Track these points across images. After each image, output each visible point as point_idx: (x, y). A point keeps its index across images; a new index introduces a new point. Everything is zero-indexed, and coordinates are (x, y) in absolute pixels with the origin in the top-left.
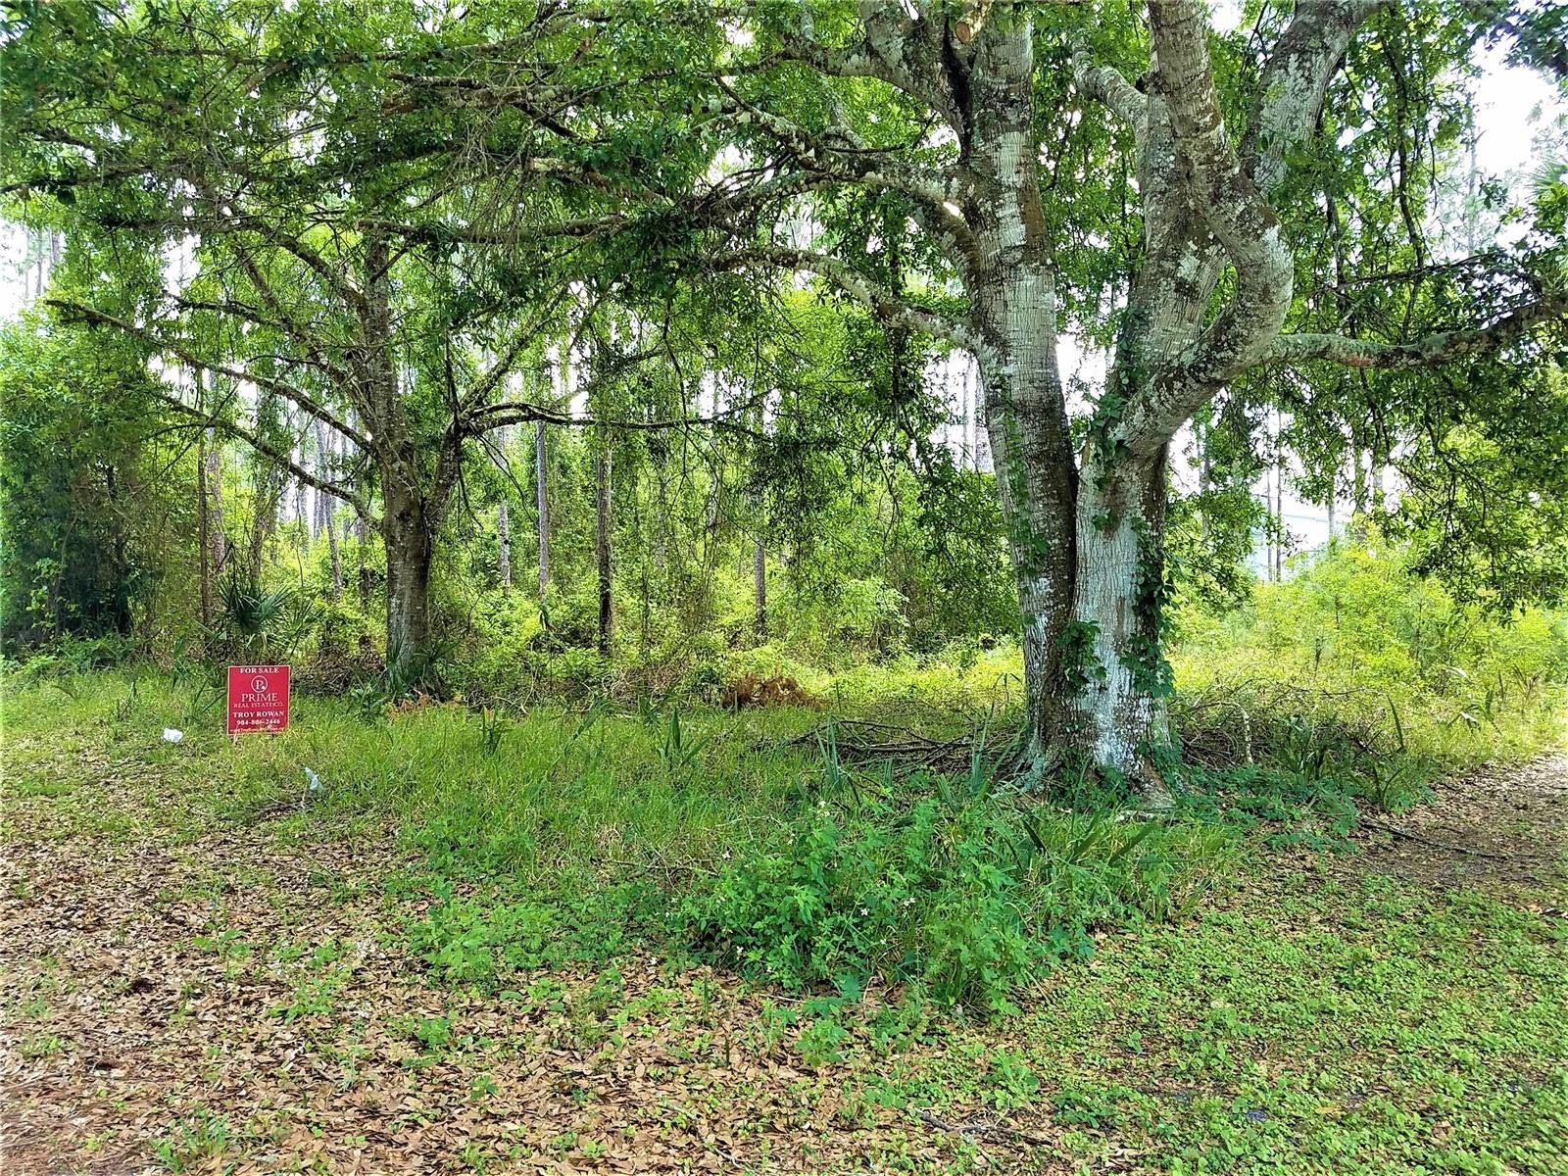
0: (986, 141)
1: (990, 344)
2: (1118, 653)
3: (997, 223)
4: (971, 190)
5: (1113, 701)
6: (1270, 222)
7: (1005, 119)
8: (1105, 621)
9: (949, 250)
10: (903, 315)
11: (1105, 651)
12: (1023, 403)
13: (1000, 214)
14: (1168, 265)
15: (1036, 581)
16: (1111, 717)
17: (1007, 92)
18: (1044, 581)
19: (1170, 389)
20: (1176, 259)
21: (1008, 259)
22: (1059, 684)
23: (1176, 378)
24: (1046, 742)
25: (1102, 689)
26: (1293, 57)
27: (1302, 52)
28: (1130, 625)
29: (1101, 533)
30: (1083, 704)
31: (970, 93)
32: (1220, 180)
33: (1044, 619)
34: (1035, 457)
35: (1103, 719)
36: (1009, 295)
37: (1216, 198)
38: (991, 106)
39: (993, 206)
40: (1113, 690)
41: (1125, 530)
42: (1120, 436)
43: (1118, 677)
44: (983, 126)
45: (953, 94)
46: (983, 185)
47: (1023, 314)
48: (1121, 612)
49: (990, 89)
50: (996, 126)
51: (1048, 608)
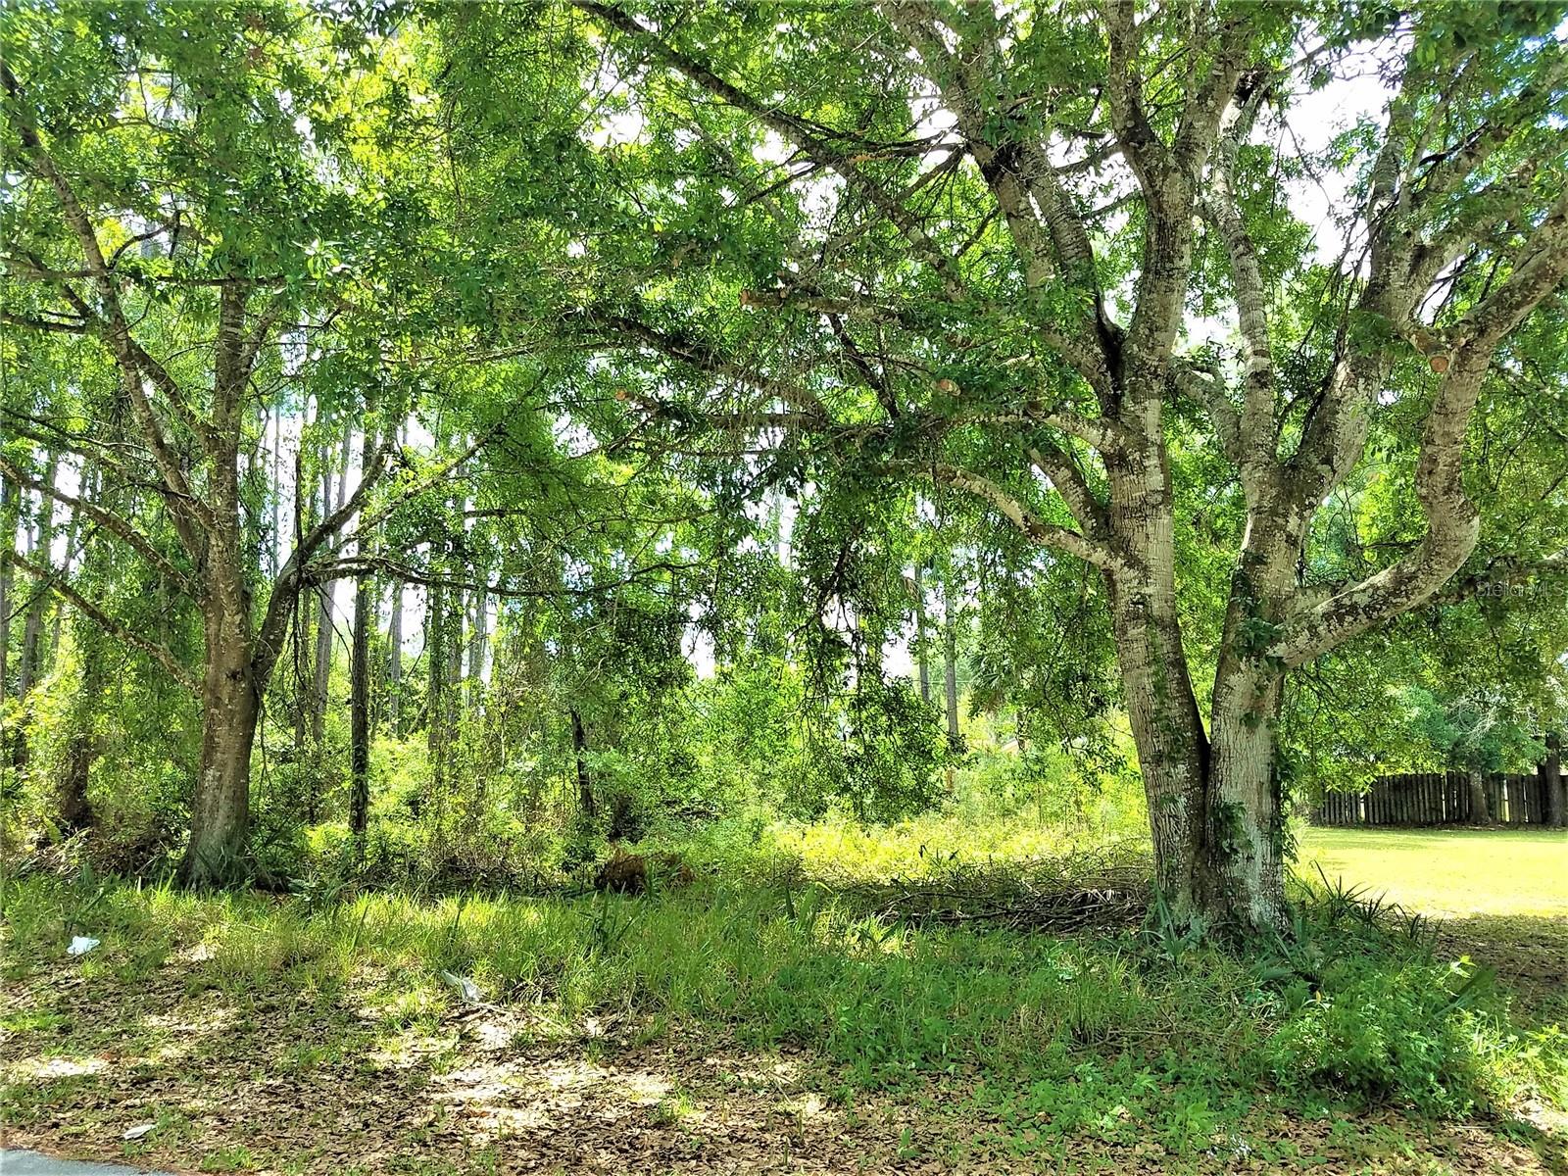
0: (1136, 403)
1: (1131, 567)
2: (1260, 828)
3: (1144, 470)
4: (1122, 441)
5: (1259, 868)
7: (1151, 388)
8: (1248, 802)
10: (1056, 536)
11: (1250, 827)
12: (1161, 618)
13: (1146, 463)
14: (1280, 521)
15: (1175, 767)
16: (1258, 881)
17: (1156, 368)
18: (1182, 768)
19: (1341, 621)
20: (1285, 516)
21: (1151, 500)
22: (1213, 856)
24: (1203, 905)
25: (1250, 858)
28: (1267, 805)
29: (1244, 729)
30: (1235, 871)
31: (1123, 362)
33: (1183, 800)
34: (1171, 664)
35: (1253, 884)
36: (1151, 530)
38: (1142, 376)
39: (1142, 457)
40: (1258, 859)
41: (1262, 727)
43: (1261, 848)
44: (1134, 391)
45: (1106, 361)
46: (1131, 438)
47: (1160, 546)
48: (1260, 793)
49: (1145, 363)
50: (1144, 393)
51: (1186, 790)
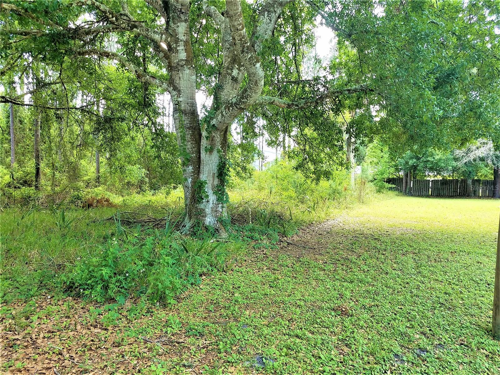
0: (174, 24)
1: (175, 90)
2: (213, 191)
3: (177, 51)
4: (169, 39)
5: (211, 205)
6: (258, 61)
7: (180, 18)
8: (209, 180)
9: (162, 58)
10: (146, 78)
11: (209, 189)
12: (185, 110)
13: (178, 49)
14: (229, 71)
15: (188, 167)
16: (210, 210)
17: (181, 9)
18: (190, 167)
19: (229, 109)
20: (232, 69)
21: (181, 63)
22: (195, 200)
23: (230, 106)
24: (190, 218)
25: (208, 201)
26: (266, 13)
27: (269, 12)
28: (216, 182)
29: (208, 153)
30: (202, 206)
31: (169, 7)
32: (244, 47)
33: (191, 179)
34: (188, 128)
35: (208, 211)
36: (181, 75)
37: (243, 52)
38: (176, 13)
39: (176, 46)
40: (211, 202)
41: (215, 152)
42: (214, 123)
43: (212, 198)
44: (173, 19)
45: (164, 7)
46: (173, 38)
47: (185, 82)
48: (213, 177)
49: (176, 7)
50: (177, 20)
51: (192, 176)
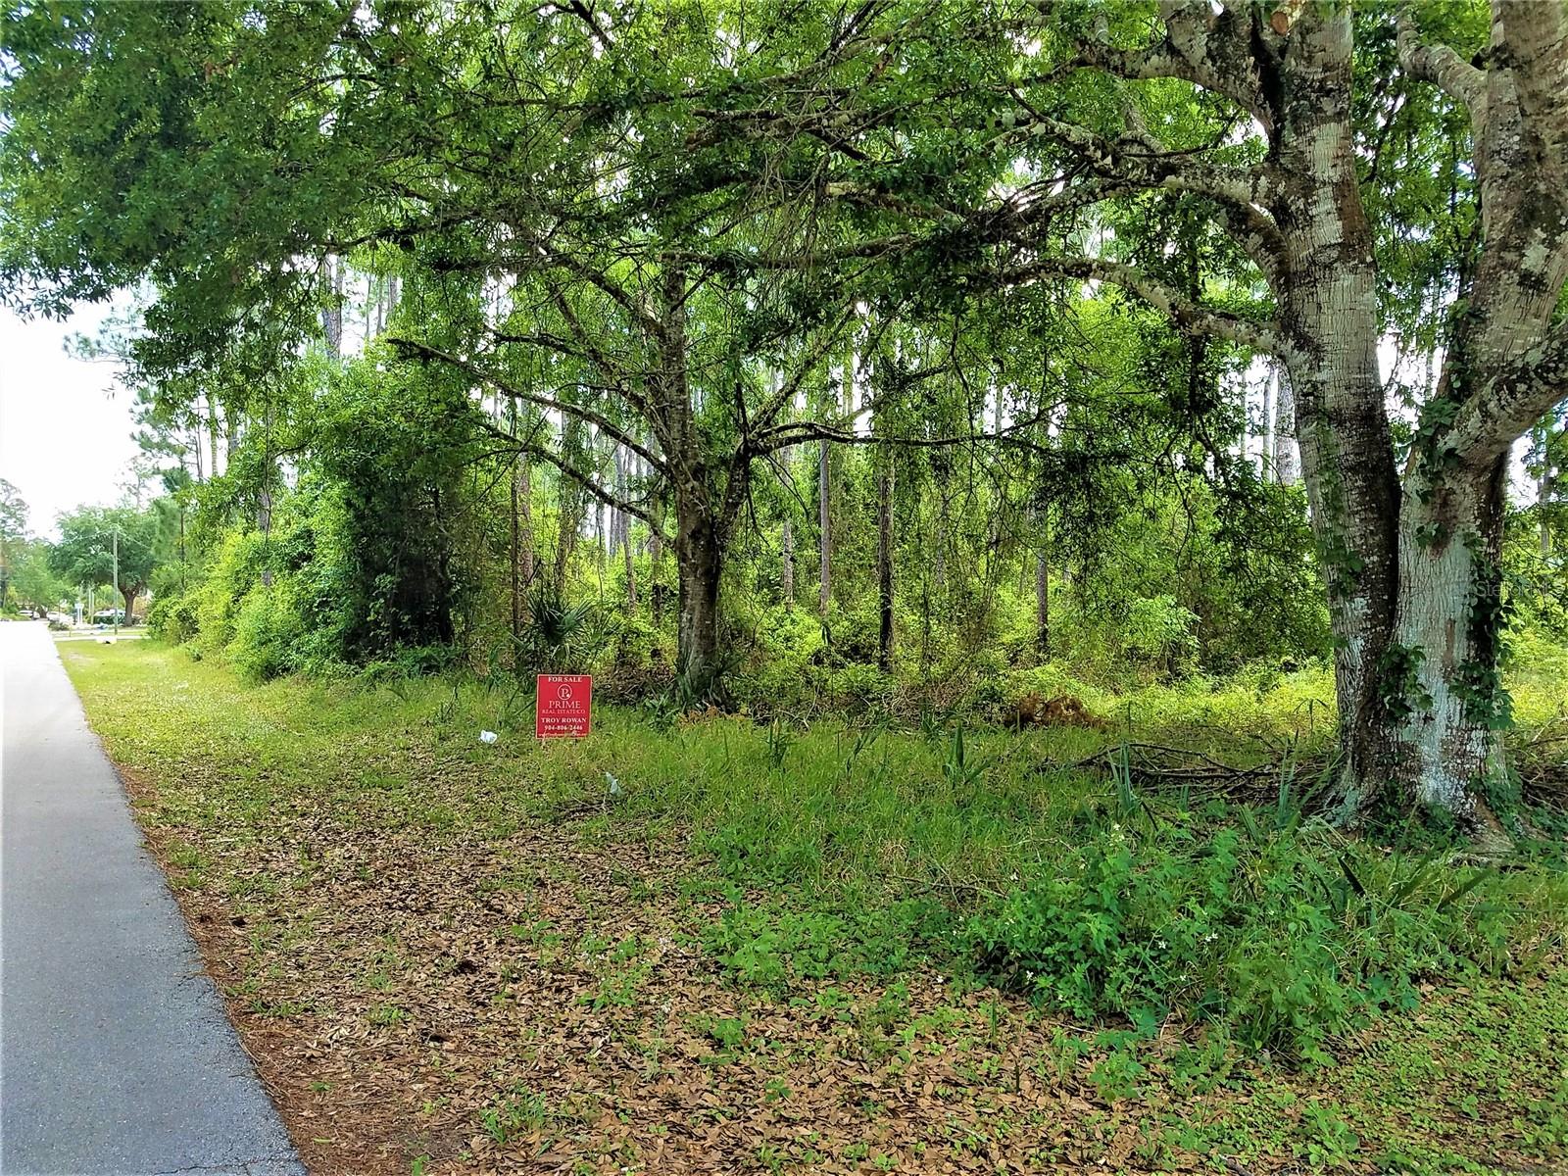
0: (1298, 134)
1: (1301, 348)
2: (1447, 679)
3: (1310, 221)
4: (1281, 189)
5: (1440, 731)
7: (1320, 110)
8: (1432, 645)
9: (1256, 252)
10: (1204, 322)
11: (1430, 676)
12: (1338, 412)
13: (1313, 211)
14: (1510, 256)
15: (1352, 600)
16: (1437, 749)
17: (1323, 81)
18: (1360, 602)
19: (1512, 392)
20: (1520, 249)
21: (1322, 258)
22: (1377, 714)
23: (1520, 379)
24: (1361, 774)
25: (1428, 719)
28: (1462, 650)
29: (1428, 549)
30: (1405, 735)
31: (1281, 85)
33: (1360, 642)
34: (1350, 469)
35: (1429, 751)
36: (1323, 297)
38: (1305, 97)
39: (1307, 204)
40: (1440, 720)
41: (1456, 547)
42: (1451, 444)
43: (1447, 707)
44: (1295, 119)
45: (1262, 88)
46: (1294, 182)
47: (1339, 316)
48: (1450, 635)
49: (1304, 80)
50: (1309, 118)
51: (1364, 630)
